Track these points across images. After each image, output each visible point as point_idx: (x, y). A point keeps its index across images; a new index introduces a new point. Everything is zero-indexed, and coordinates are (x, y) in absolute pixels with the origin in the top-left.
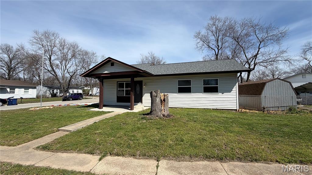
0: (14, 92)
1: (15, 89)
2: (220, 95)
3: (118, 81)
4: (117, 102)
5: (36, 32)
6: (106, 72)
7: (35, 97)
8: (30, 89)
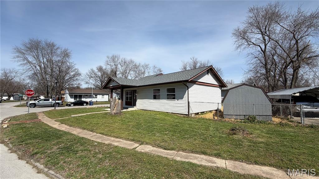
0: (97, 98)
1: (97, 95)
2: (176, 101)
3: (126, 90)
4: (126, 105)
5: (108, 57)
6: (111, 86)
7: (107, 100)
8: (105, 96)
